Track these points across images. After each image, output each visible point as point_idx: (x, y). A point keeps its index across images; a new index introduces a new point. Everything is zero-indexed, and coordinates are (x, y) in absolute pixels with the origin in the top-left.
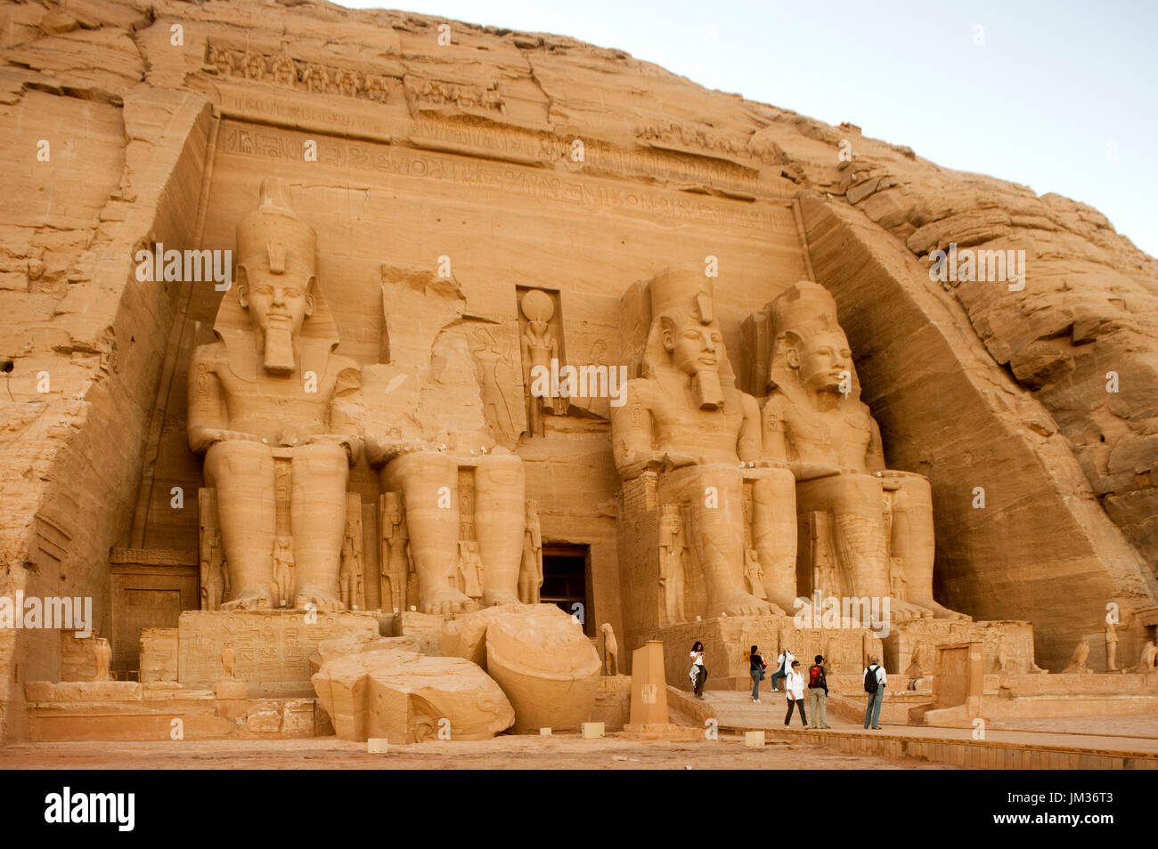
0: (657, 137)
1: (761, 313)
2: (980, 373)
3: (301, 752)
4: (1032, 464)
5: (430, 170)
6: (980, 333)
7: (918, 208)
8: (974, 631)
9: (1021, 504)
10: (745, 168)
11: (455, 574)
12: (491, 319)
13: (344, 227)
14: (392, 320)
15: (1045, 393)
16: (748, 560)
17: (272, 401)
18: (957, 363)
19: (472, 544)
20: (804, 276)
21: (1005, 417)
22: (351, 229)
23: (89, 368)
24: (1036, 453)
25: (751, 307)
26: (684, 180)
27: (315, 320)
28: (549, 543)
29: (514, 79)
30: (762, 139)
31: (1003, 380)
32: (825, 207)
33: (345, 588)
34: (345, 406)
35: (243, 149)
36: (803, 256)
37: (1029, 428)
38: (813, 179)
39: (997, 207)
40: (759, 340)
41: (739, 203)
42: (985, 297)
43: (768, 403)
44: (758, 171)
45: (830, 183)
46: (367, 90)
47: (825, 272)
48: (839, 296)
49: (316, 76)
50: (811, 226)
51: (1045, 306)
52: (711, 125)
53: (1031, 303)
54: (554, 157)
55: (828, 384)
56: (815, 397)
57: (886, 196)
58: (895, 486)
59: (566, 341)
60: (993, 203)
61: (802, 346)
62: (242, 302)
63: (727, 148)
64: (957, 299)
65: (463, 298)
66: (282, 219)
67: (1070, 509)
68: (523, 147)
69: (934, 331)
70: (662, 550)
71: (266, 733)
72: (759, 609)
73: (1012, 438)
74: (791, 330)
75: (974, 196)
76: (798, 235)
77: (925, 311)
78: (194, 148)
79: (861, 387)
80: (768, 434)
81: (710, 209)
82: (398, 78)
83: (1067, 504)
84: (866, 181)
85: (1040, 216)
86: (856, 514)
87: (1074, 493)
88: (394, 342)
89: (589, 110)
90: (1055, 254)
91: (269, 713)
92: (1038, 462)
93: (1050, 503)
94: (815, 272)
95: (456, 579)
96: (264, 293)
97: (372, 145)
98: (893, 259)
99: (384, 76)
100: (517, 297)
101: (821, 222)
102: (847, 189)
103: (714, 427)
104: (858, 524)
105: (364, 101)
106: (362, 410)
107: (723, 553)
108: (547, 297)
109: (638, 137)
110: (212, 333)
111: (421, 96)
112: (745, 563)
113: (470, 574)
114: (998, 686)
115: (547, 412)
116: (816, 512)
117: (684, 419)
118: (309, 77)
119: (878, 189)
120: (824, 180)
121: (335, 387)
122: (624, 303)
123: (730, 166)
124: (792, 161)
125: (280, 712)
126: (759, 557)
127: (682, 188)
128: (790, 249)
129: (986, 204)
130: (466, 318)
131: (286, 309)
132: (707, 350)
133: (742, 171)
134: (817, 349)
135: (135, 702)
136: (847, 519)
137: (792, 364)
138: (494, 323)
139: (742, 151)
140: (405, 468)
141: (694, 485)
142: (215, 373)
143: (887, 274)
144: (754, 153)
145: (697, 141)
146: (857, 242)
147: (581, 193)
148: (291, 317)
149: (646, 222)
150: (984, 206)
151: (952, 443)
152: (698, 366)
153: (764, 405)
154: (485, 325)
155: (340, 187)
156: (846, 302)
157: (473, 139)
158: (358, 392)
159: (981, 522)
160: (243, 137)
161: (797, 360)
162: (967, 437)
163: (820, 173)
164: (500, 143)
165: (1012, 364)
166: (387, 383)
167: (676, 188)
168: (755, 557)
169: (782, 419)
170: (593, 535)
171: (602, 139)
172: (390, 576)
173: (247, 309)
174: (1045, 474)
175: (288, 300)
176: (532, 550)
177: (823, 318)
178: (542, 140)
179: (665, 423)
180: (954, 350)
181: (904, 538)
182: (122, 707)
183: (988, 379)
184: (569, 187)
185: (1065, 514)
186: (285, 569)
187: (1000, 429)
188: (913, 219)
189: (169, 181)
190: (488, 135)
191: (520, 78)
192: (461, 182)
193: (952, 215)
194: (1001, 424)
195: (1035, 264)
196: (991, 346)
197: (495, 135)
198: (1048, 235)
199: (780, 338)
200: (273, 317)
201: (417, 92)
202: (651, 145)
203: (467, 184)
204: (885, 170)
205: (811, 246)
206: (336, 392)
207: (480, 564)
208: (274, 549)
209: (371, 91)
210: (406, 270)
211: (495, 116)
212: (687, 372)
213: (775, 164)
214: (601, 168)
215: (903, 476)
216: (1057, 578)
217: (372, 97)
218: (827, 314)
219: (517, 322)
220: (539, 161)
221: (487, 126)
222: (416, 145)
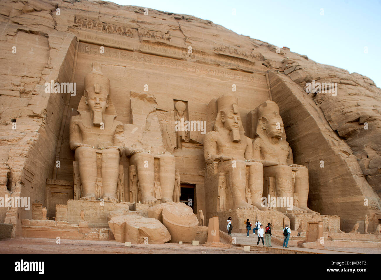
0: (221, 50)
1: (254, 111)
2: (327, 133)
3: (105, 245)
4: (343, 164)
5: (146, 60)
6: (327, 120)
7: (308, 77)
8: (321, 218)
9: (338, 177)
10: (250, 62)
11: (153, 192)
12: (166, 110)
13: (118, 79)
14: (134, 110)
15: (349, 141)
16: (247, 191)
17: (96, 134)
18: (319, 129)
19: (158, 183)
20: (269, 99)
21: (334, 148)
22: (121, 79)
23: (39, 122)
24: (345, 161)
25: (251, 109)
26: (230, 65)
27: (109, 109)
28: (183, 183)
29: (174, 30)
30: (256, 52)
31: (335, 136)
32: (277, 75)
33: (118, 195)
34: (119, 137)
35: (86, 52)
36: (269, 92)
37: (343, 152)
38: (273, 66)
39: (336, 77)
40: (253, 120)
41: (248, 74)
42: (330, 108)
43: (255, 141)
44: (254, 63)
45: (278, 68)
46: (126, 33)
47: (276, 97)
48: (280, 106)
49: (110, 28)
50: (272, 82)
51: (350, 111)
52: (239, 47)
53: (345, 110)
54: (187, 57)
55: (275, 135)
56: (271, 139)
57: (298, 72)
58: (296, 170)
59: (189, 118)
60: (334, 75)
61: (267, 122)
62: (86, 102)
63: (244, 55)
64: (320, 108)
65: (156, 103)
66: (99, 76)
67: (355, 179)
68: (176, 53)
69: (312, 119)
70: (219, 187)
71: (94, 238)
72: (250, 207)
73: (337, 155)
74: (264, 117)
75: (328, 73)
76: (267, 85)
77: (309, 112)
78: (71, 52)
79: (286, 136)
80: (255, 151)
81: (238, 75)
82: (136, 29)
83: (354, 178)
84: (291, 67)
85: (350, 80)
86: (283, 178)
87: (357, 174)
88: (134, 116)
89: (199, 41)
90: (355, 94)
91: (95, 232)
92: (345, 164)
93: (348, 177)
94: (272, 97)
95: (153, 193)
96: (93, 100)
97: (128, 51)
98: (299, 94)
99: (131, 28)
100: (174, 103)
101: (275, 81)
102: (284, 70)
103: (237, 148)
104: (284, 181)
105: (125, 37)
106: (124, 138)
107: (238, 189)
108: (183, 103)
109: (215, 50)
110: (77, 112)
111: (144, 35)
112: (246, 193)
113: (157, 192)
114: (328, 236)
115: (183, 141)
116: (270, 177)
117: (227, 145)
118: (107, 28)
119: (295, 70)
120: (277, 66)
121: (115, 131)
122: (209, 106)
123: (245, 61)
124: (266, 60)
125: (98, 232)
126: (251, 191)
127: (228, 68)
128: (264, 90)
129: (332, 76)
130: (157, 110)
131: (100, 105)
132: (235, 123)
133: (249, 62)
134: (272, 124)
135: (55, 227)
136: (280, 180)
137: (264, 128)
138: (166, 111)
139: (249, 56)
140: (137, 157)
141: (230, 167)
142: (78, 125)
143: (297, 99)
144: (254, 56)
145: (234, 52)
146: (287, 88)
147: (195, 69)
148: (101, 108)
149: (216, 79)
150: (331, 76)
151: (316, 156)
152: (232, 128)
153: (254, 141)
154: (163, 112)
155: (117, 65)
156: (283, 108)
157: (160, 50)
158: (122, 133)
159: (325, 183)
160: (86, 48)
161: (265, 127)
162: (321, 155)
163: (276, 64)
164: (169, 52)
165: (338, 131)
166: (132, 130)
167: (227, 68)
168: (249, 191)
169: (260, 146)
170: (197, 181)
171: (203, 51)
172: (133, 192)
173: (88, 105)
174: (347, 168)
175: (101, 102)
176: (177, 186)
177: (274, 113)
178: (183, 51)
179: (221, 146)
180: (318, 125)
181: (298, 187)
182: (50, 228)
183: (329, 135)
184: (192, 67)
185: (353, 181)
186: (100, 188)
187: (333, 152)
188: (306, 80)
189: (63, 62)
190: (165, 49)
191: (176, 29)
192: (156, 65)
193: (320, 79)
194: (333, 150)
195: (348, 97)
196: (331, 124)
197: (167, 49)
198: (353, 87)
199: (260, 119)
200: (96, 107)
201: (142, 34)
202: (219, 53)
203: (158, 65)
204: (298, 63)
205: (271, 89)
206: (116, 133)
207: (161, 189)
208: (96, 182)
209: (127, 33)
210: (138, 93)
211: (168, 42)
212: (228, 130)
213: (261, 60)
214: (202, 60)
215: (299, 166)
216: (349, 202)
217: (128, 35)
218: (276, 112)
219: (174, 111)
220: (182, 58)
221: (165, 46)
222: (142, 52)
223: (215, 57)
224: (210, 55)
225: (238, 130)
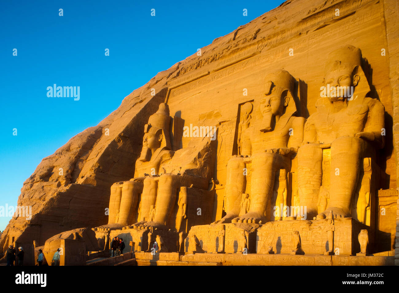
5: (219, 76)
26: (317, 25)
34: (165, 165)
35: (174, 96)
54: (262, 48)
65: (221, 116)
81: (329, 31)
97: (205, 77)
99: (223, 50)
100: (239, 108)
106: (170, 165)
108: (250, 104)
121: (162, 160)
130: (221, 123)
131: (147, 142)
132: (267, 106)
138: (228, 121)
147: (269, 57)
148: (148, 144)
152: (264, 115)
154: (226, 123)
155: (194, 95)
158: (170, 160)
160: (174, 92)
164: (244, 54)
166: (181, 154)
167: (312, 31)
169: (312, 124)
175: (148, 139)
178: (259, 44)
184: (265, 57)
190: (241, 53)
202: (302, 19)
203: (229, 75)
206: (162, 162)
210: (206, 113)
217: (215, 60)
219: (237, 118)
220: (253, 54)
221: (240, 51)
222: (215, 70)
223: (298, 28)
224: (292, 29)
225: (271, 115)
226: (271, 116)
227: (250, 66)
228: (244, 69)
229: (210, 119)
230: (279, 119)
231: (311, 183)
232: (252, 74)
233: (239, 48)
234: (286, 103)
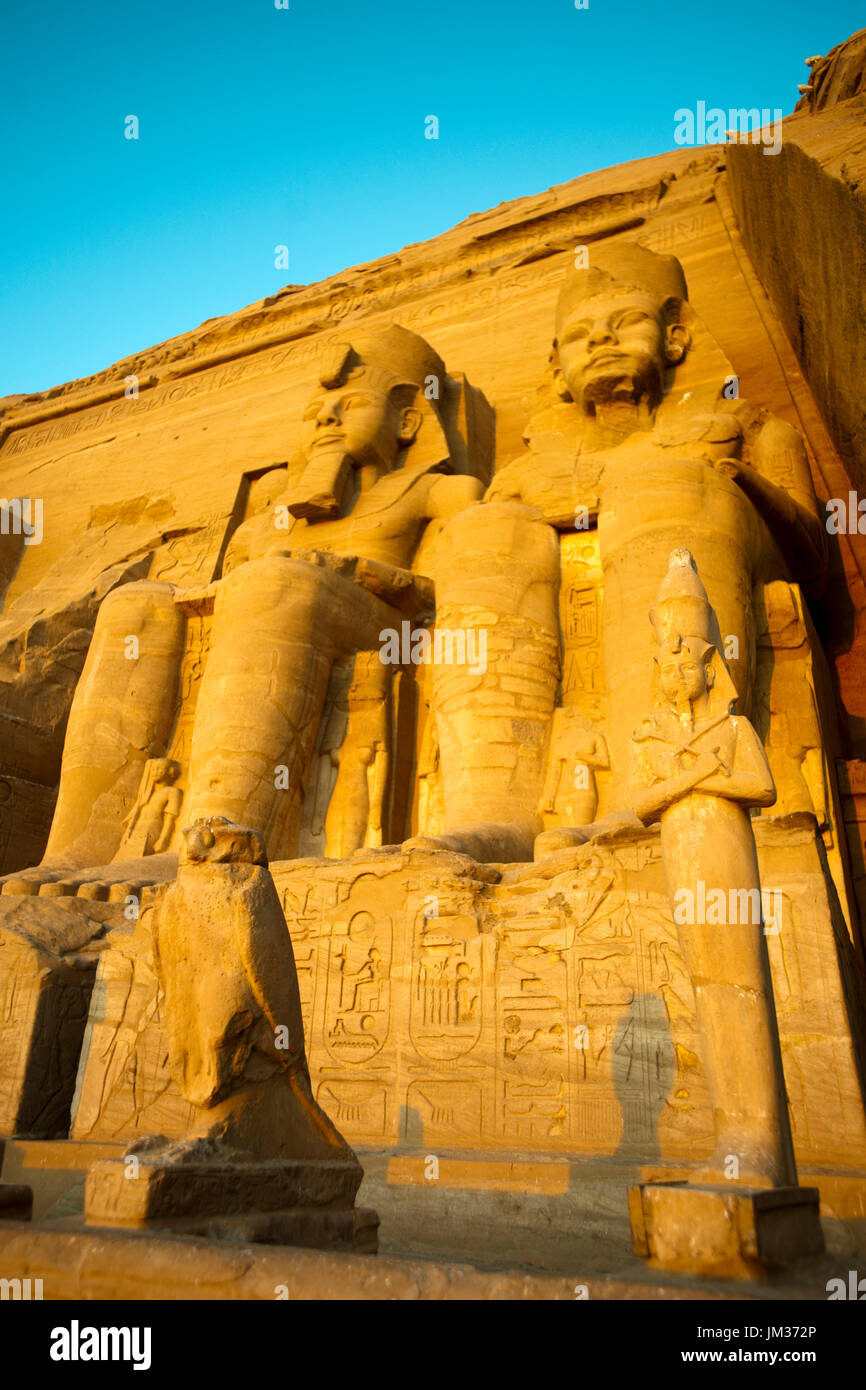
5: (188, 391)
10: (631, 193)
12: (196, 525)
16: (144, 783)
65: (172, 515)
100: (242, 488)
123: (608, 203)
130: (167, 535)
134: (563, 338)
138: (202, 529)
154: (188, 536)
155: (89, 447)
167: (509, 267)
178: (335, 304)
192: (217, 389)
197: (279, 325)
203: (222, 388)
210: (119, 504)
214: (402, 297)
219: (229, 518)
220: (311, 326)
221: (271, 321)
222: (177, 373)
223: (464, 262)
224: (444, 264)
225: (343, 455)
226: (341, 459)
227: (298, 361)
228: (278, 369)
229: (132, 526)
230: (376, 482)
231: (504, 686)
232: (303, 384)
233: (267, 314)
234: (407, 429)
